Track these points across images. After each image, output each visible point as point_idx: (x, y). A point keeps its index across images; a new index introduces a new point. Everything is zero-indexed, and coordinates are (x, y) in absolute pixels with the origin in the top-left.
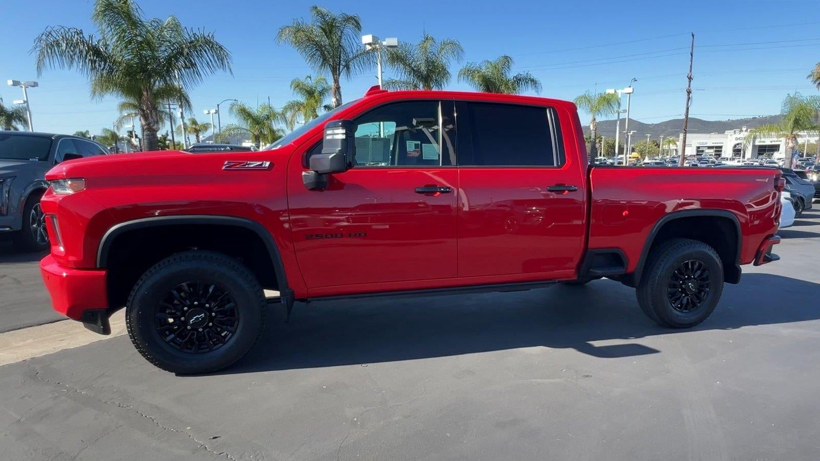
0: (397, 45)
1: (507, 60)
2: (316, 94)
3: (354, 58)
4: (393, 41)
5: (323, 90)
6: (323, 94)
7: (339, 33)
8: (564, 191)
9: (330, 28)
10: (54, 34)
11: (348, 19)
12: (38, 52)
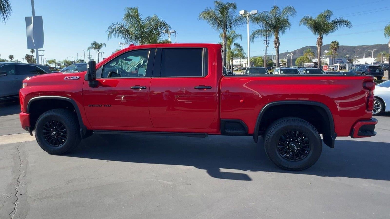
0: (257, 13)
1: (329, 13)
2: (230, 39)
3: (233, 22)
4: (255, 12)
5: (234, 36)
6: (234, 38)
7: (226, 12)
8: (204, 89)
9: (224, 9)
10: (114, 25)
11: (230, 5)
12: (109, 32)
